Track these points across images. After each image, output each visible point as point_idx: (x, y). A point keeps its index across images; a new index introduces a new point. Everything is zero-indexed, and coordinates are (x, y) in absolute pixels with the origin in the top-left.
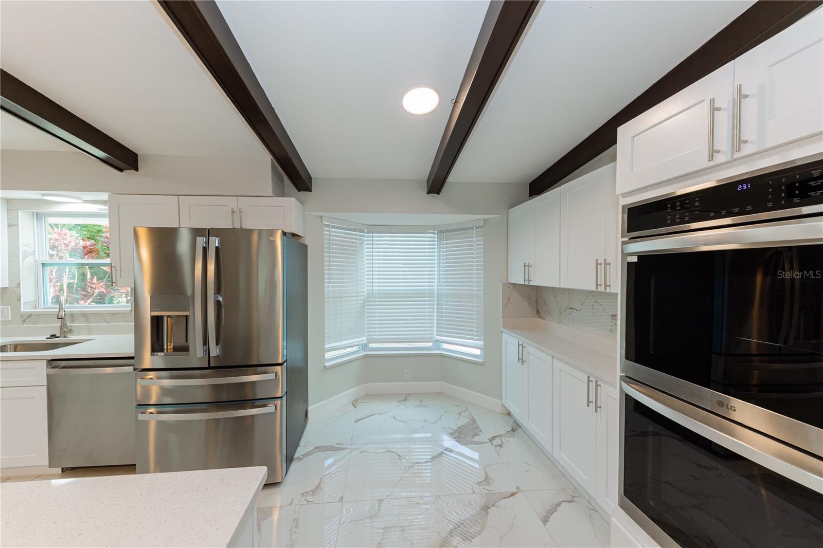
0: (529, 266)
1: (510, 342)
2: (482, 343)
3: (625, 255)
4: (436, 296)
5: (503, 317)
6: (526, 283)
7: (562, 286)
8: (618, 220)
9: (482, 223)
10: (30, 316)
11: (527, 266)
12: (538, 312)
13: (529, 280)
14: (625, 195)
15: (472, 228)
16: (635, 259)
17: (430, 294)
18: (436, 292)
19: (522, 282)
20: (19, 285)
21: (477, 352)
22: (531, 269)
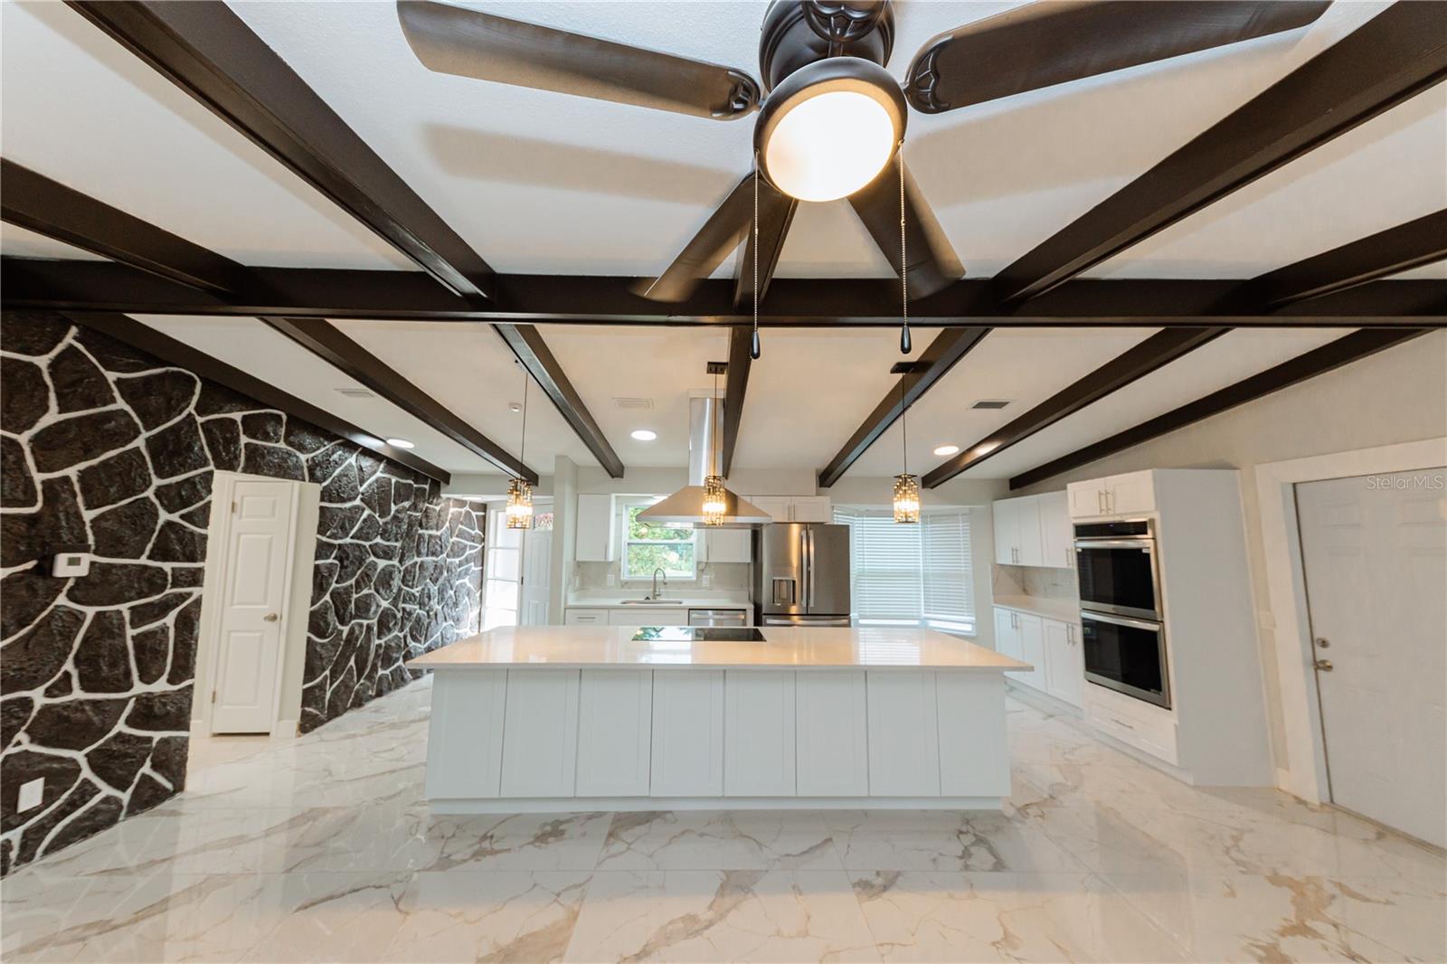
0: (1017, 550)
1: (1002, 616)
2: (974, 618)
3: (1076, 548)
4: (922, 575)
5: (994, 594)
6: (1015, 564)
7: (1046, 565)
8: (1072, 531)
9: (967, 511)
10: (626, 583)
11: (1015, 551)
12: (1025, 590)
13: (1017, 561)
14: (1075, 518)
15: (958, 515)
16: (1080, 550)
17: (916, 574)
18: (921, 572)
19: (1011, 563)
20: (620, 559)
21: (968, 628)
22: (1019, 553)
